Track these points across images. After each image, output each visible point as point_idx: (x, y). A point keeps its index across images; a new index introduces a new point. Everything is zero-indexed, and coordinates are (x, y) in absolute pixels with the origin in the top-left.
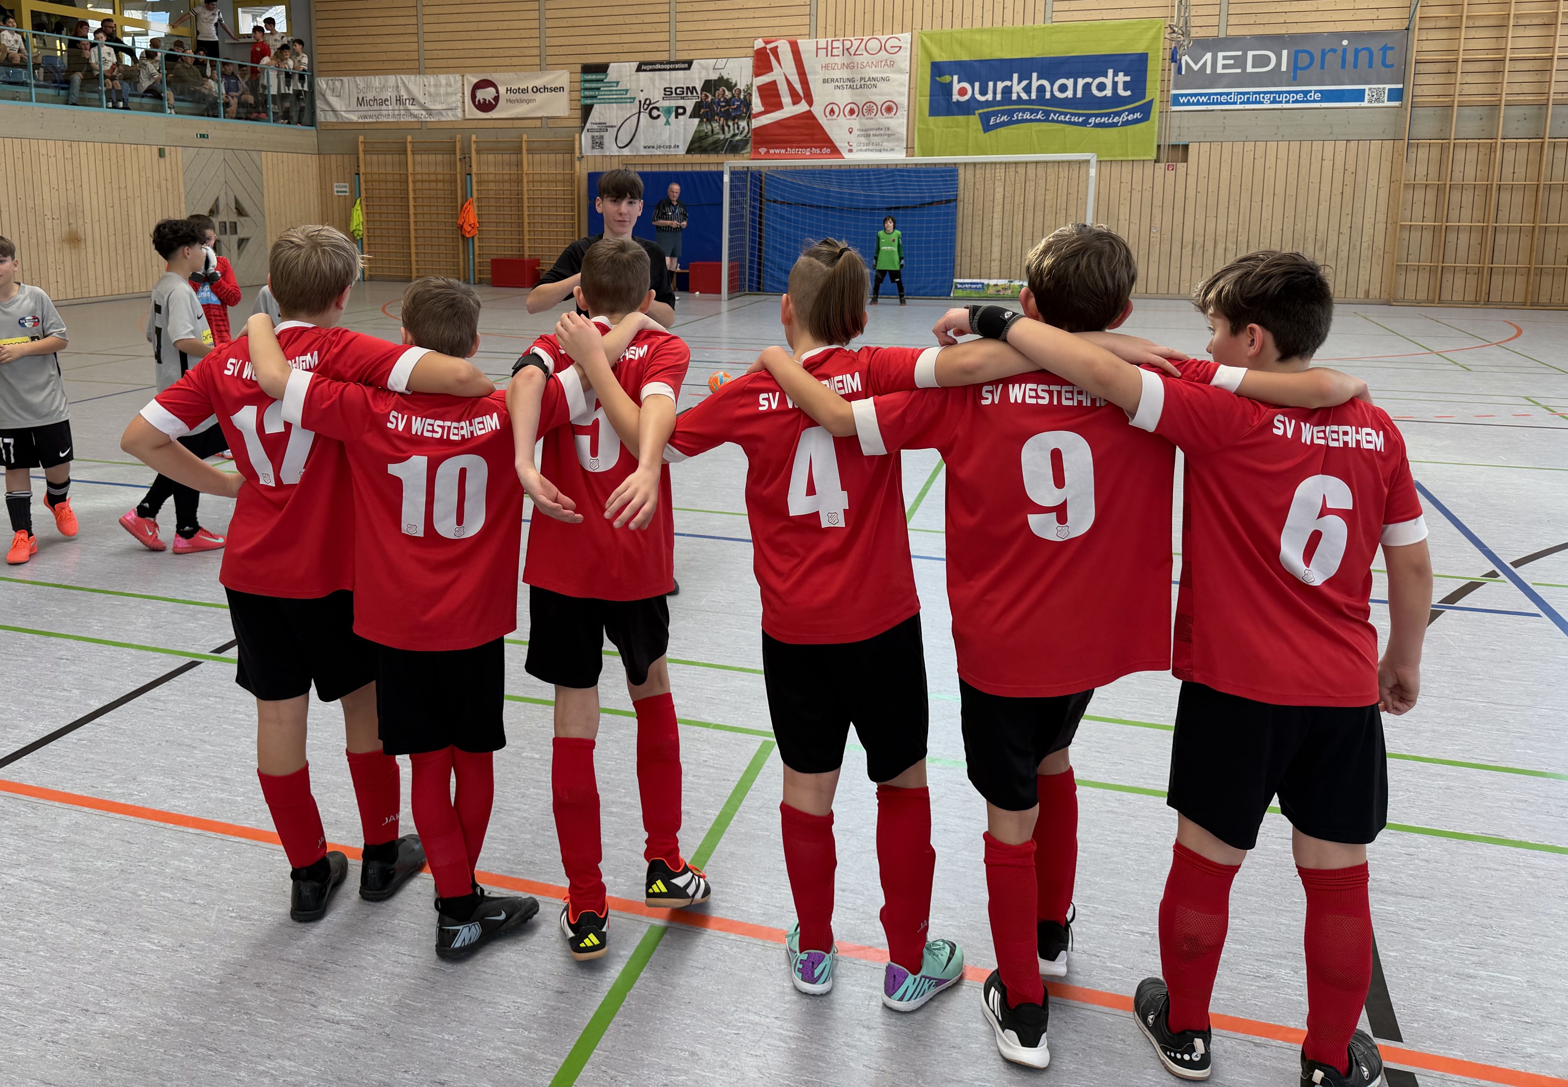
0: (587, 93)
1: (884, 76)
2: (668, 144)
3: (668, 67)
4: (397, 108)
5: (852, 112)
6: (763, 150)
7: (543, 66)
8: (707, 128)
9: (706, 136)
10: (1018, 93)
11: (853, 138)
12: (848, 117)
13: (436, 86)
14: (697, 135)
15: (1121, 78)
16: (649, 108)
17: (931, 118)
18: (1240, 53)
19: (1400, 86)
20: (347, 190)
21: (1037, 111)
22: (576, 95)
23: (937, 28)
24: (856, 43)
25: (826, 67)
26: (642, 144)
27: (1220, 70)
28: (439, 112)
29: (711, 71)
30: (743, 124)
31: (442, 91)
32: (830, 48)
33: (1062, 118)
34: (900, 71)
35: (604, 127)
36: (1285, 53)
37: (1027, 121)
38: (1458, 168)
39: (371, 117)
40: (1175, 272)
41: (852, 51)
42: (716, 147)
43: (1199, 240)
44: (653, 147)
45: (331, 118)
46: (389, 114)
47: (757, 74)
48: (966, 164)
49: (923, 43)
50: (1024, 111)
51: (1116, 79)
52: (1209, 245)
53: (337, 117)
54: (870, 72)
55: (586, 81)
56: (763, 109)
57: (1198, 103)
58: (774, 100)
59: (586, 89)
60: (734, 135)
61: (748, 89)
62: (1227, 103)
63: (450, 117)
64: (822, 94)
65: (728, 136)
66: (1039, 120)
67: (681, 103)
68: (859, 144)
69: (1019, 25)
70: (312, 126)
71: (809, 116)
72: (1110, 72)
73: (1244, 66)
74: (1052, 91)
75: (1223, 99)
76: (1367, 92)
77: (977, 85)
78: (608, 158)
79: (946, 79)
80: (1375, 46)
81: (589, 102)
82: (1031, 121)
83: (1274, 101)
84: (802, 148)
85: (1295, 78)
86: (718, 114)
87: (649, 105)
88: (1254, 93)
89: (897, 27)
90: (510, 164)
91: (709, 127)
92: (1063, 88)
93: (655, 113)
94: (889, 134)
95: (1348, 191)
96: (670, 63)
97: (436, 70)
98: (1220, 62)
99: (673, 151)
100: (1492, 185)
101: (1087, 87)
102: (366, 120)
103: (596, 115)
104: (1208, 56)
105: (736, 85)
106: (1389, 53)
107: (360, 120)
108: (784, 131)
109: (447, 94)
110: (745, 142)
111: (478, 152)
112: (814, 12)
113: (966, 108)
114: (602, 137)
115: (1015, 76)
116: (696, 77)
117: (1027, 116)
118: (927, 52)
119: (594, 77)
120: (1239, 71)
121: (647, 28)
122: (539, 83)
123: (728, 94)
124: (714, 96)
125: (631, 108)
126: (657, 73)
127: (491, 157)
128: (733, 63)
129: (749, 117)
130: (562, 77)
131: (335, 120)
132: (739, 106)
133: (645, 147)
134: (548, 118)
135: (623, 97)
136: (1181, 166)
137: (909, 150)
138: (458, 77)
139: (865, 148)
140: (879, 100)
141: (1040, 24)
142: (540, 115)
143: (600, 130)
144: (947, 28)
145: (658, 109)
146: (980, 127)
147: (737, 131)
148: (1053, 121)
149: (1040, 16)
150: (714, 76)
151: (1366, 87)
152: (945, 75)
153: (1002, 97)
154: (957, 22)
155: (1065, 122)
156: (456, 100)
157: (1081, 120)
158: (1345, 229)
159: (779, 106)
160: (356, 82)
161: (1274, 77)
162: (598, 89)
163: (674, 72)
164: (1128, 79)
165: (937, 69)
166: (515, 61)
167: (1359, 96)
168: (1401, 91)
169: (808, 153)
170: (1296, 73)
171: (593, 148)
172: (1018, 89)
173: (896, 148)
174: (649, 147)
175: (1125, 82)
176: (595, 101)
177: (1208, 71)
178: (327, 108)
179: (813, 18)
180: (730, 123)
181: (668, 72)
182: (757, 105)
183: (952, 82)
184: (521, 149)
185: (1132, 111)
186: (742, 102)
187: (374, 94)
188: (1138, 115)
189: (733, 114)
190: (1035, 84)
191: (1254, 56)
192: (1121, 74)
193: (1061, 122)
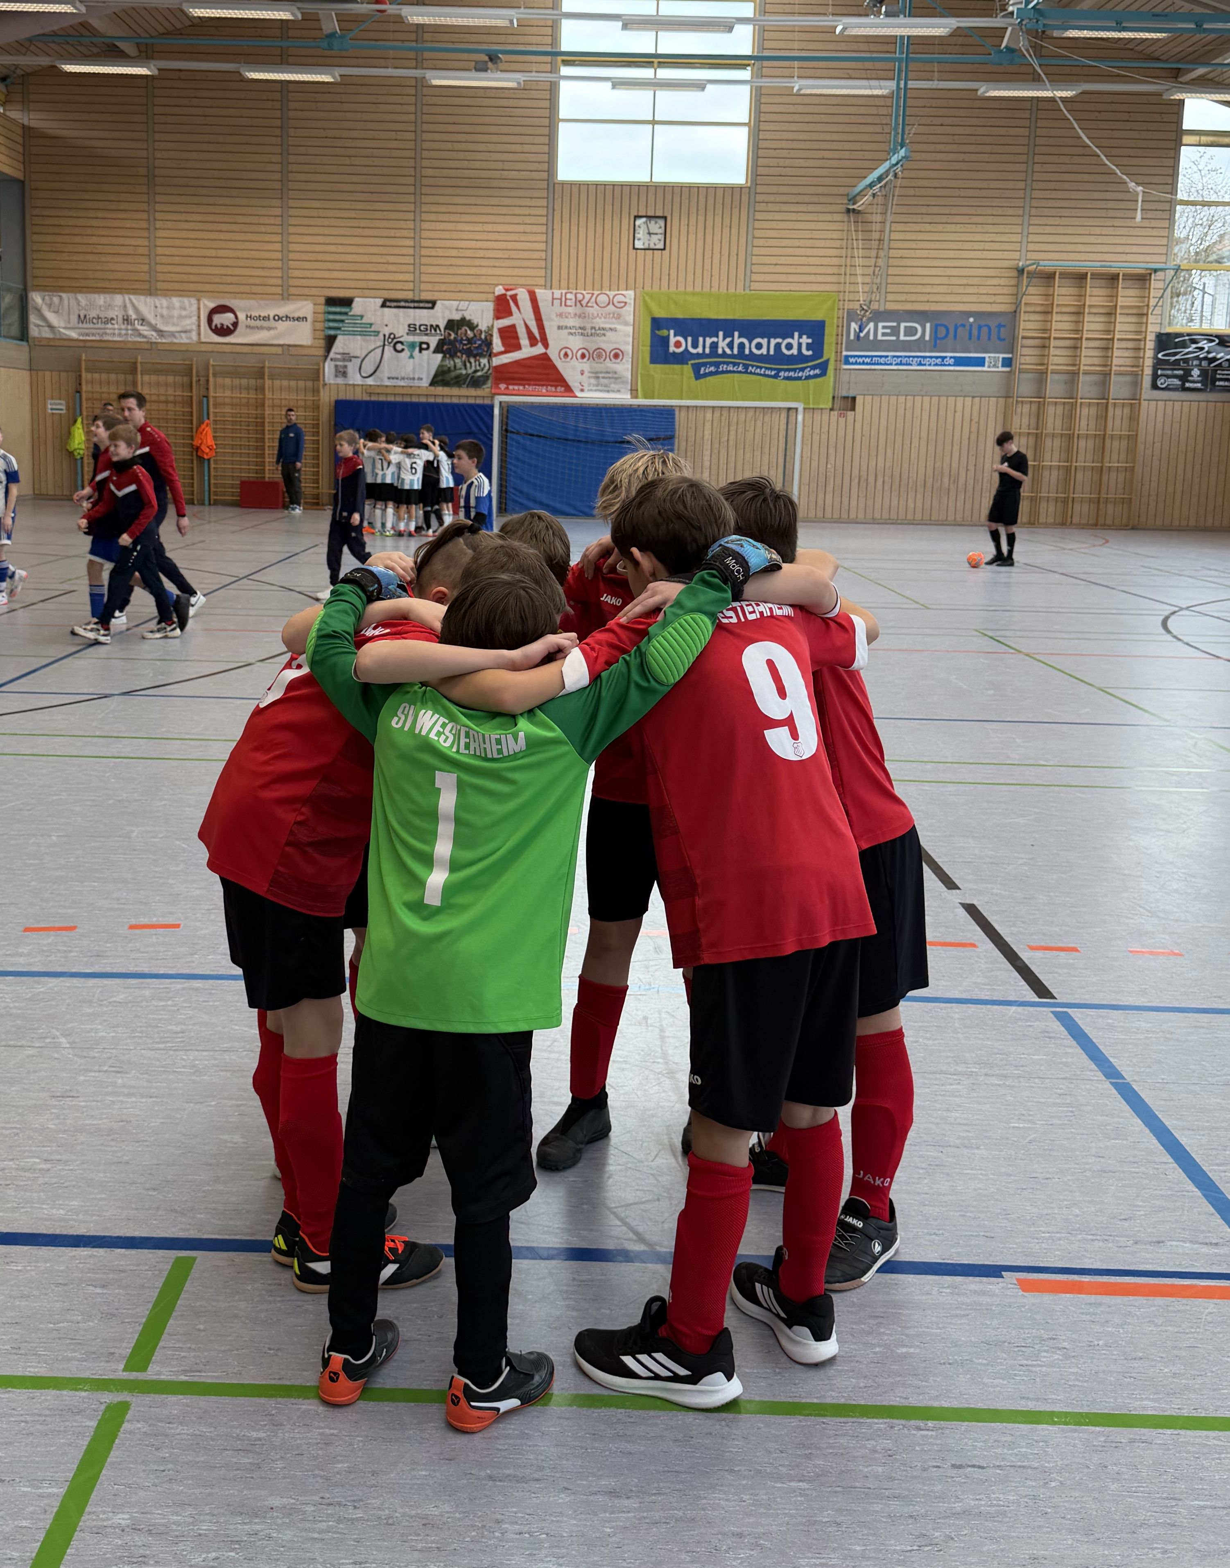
0: (332, 324)
1: (612, 326)
2: (411, 376)
3: (412, 305)
4: (123, 327)
5: (583, 356)
6: (503, 386)
7: (286, 296)
8: (449, 363)
9: (449, 370)
10: (723, 348)
11: (584, 379)
12: (580, 360)
13: (168, 308)
14: (440, 369)
15: (805, 340)
16: (394, 342)
17: (652, 366)
18: (895, 324)
19: (1010, 356)
20: (63, 407)
21: (738, 364)
22: (320, 326)
23: (656, 288)
24: (587, 297)
25: (561, 315)
26: (386, 375)
27: (880, 337)
28: (172, 334)
29: (454, 312)
30: (484, 361)
31: (176, 313)
32: (563, 299)
33: (758, 371)
34: (626, 324)
35: (347, 357)
36: (928, 325)
37: (730, 372)
38: (1050, 420)
39: (93, 335)
40: (845, 500)
41: (584, 303)
42: (458, 381)
43: (863, 474)
44: (397, 378)
45: (46, 333)
46: (116, 333)
47: (497, 317)
48: (680, 407)
49: (645, 302)
50: (728, 363)
51: (801, 340)
52: (871, 479)
53: (54, 333)
54: (601, 323)
55: (329, 313)
56: (502, 349)
57: (863, 363)
58: (513, 341)
59: (329, 321)
60: (476, 371)
61: (489, 330)
62: (886, 364)
63: (183, 339)
64: (558, 340)
65: (470, 371)
66: (740, 372)
67: (425, 339)
68: (589, 385)
69: (723, 290)
70: (22, 340)
71: (545, 357)
72: (796, 334)
73: (897, 334)
74: (750, 348)
75: (882, 360)
76: (987, 360)
77: (690, 339)
78: (351, 387)
79: (664, 333)
80: (993, 323)
81: (332, 332)
82: (734, 372)
83: (920, 364)
84: (539, 385)
85: (935, 346)
86: (460, 351)
87: (393, 339)
88: (906, 357)
89: (622, 284)
90: (248, 388)
91: (452, 362)
92: (759, 346)
93: (399, 347)
94: (615, 377)
95: (973, 437)
96: (413, 301)
97: (167, 293)
98: (880, 331)
99: (417, 383)
100: (1073, 434)
101: (778, 346)
102: (88, 338)
103: (340, 345)
104: (871, 325)
105: (477, 326)
106: (1002, 329)
107: (81, 338)
108: (521, 370)
109: (181, 317)
110: (486, 378)
111: (215, 375)
112: (549, 266)
113: (681, 359)
114: (346, 367)
115: (721, 334)
116: (440, 316)
117: (730, 368)
118: (648, 309)
119: (338, 309)
120: (894, 338)
121: (391, 268)
122: (282, 311)
123: (470, 334)
124: (457, 334)
125: (375, 341)
126: (402, 310)
127: (228, 381)
128: (474, 306)
129: (490, 356)
130: (306, 308)
131: (51, 336)
132: (480, 345)
133: (389, 378)
134: (289, 346)
135: (367, 330)
136: (850, 414)
137: (634, 392)
138: (193, 301)
139: (595, 388)
140: (608, 347)
141: (740, 290)
142: (281, 342)
143: (344, 360)
144: (664, 288)
145: (402, 343)
146: (693, 375)
147: (478, 368)
148: (751, 373)
149: (740, 285)
150: (457, 317)
151: (986, 355)
152: (662, 329)
153: (710, 351)
154: (673, 284)
155: (761, 375)
156: (190, 323)
157: (773, 373)
158: (971, 468)
159: (518, 347)
160: (76, 298)
161: (919, 345)
162: (342, 321)
163: (417, 311)
164: (810, 341)
165: (657, 323)
166: (255, 289)
167: (981, 362)
168: (1010, 359)
169: (544, 391)
170: (936, 343)
171: (336, 376)
172: (723, 344)
173: (622, 390)
174: (393, 378)
175: (808, 344)
176: (339, 332)
177: (871, 338)
178: (41, 323)
179: (549, 271)
180: (472, 360)
181: (412, 310)
182: (497, 344)
183: (669, 335)
184: (263, 374)
185: (813, 368)
186: (483, 342)
187: (98, 312)
188: (817, 371)
189: (475, 352)
190: (737, 341)
191: (906, 327)
192: (804, 337)
193: (758, 374)
